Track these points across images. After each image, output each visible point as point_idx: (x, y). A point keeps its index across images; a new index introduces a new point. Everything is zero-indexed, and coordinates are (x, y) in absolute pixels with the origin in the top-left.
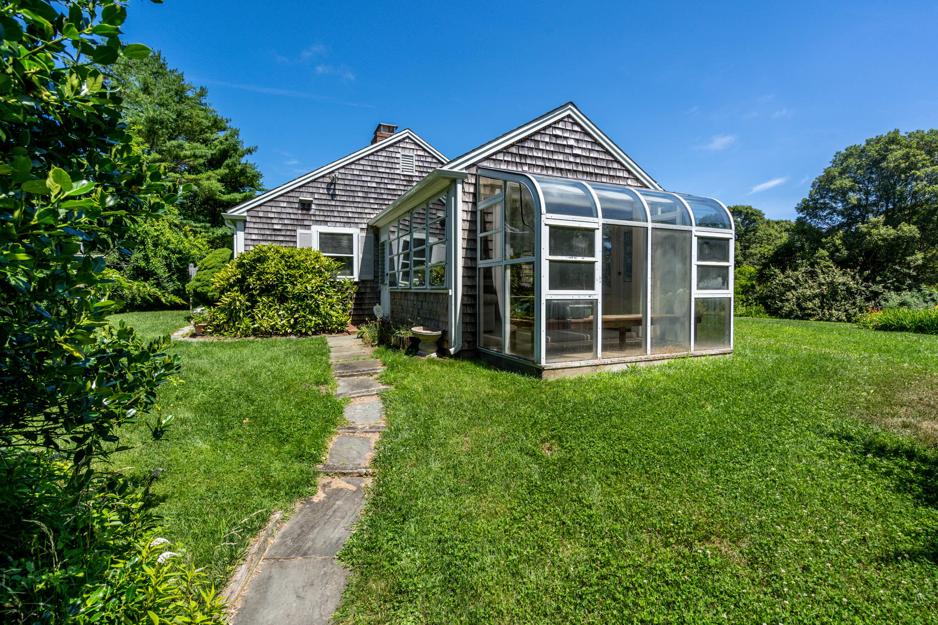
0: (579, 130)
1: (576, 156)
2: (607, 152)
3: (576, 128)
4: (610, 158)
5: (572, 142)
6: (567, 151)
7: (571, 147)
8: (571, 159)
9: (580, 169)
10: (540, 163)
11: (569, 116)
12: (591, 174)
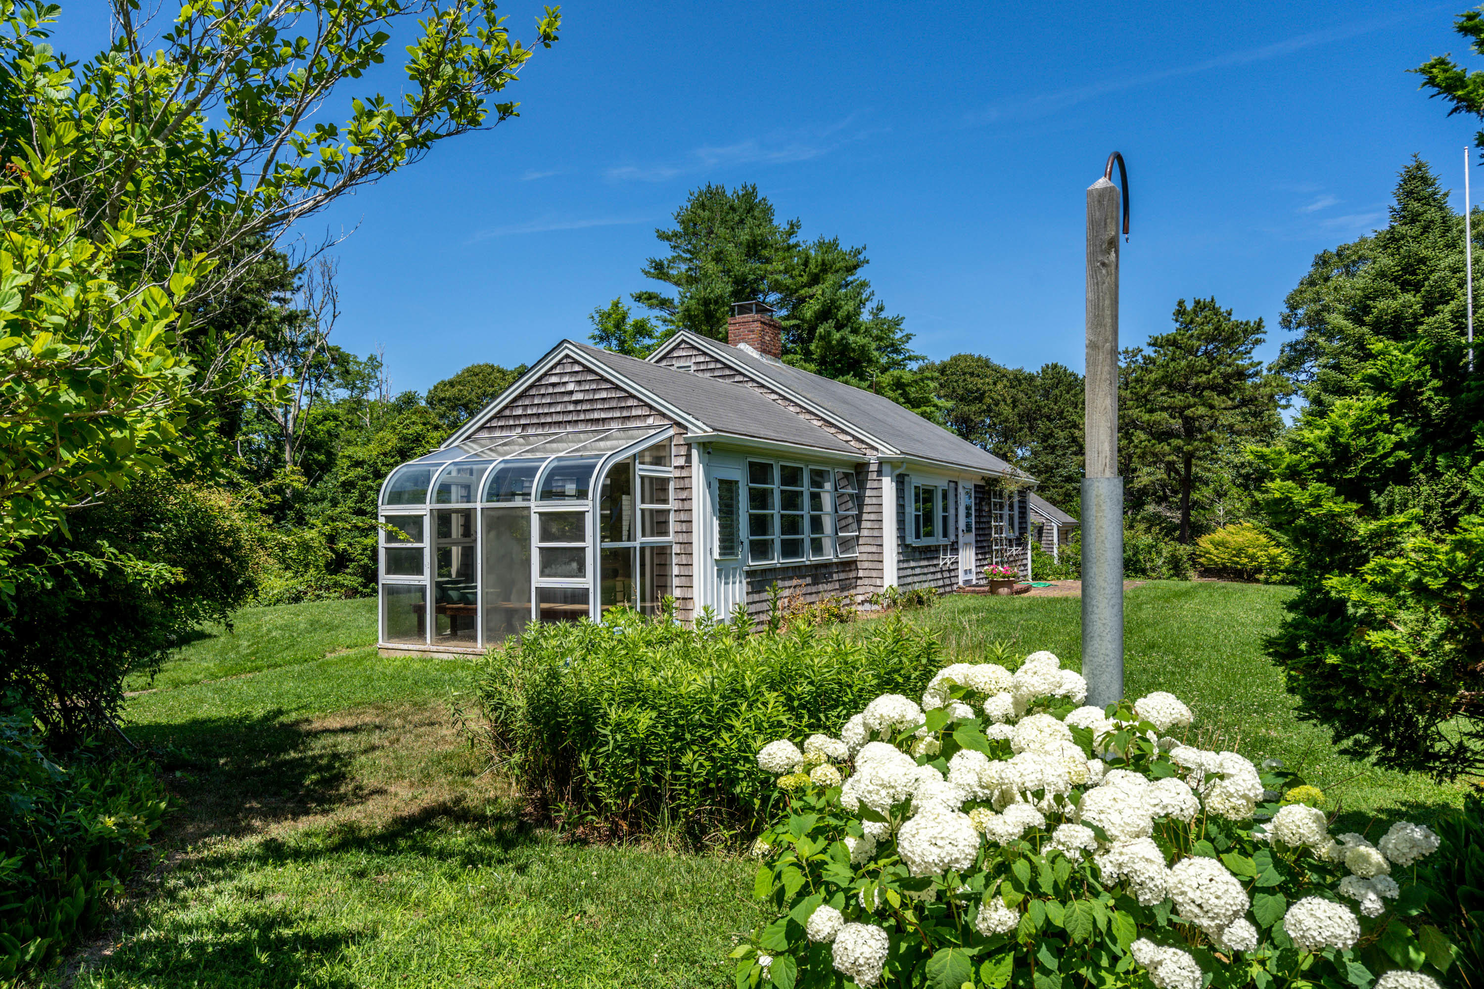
0: (581, 369)
1: (576, 402)
2: (617, 388)
3: (577, 368)
4: (623, 394)
5: (571, 387)
6: (566, 399)
7: (571, 393)
8: (571, 408)
9: (582, 417)
10: (535, 421)
11: (567, 356)
12: (598, 420)
